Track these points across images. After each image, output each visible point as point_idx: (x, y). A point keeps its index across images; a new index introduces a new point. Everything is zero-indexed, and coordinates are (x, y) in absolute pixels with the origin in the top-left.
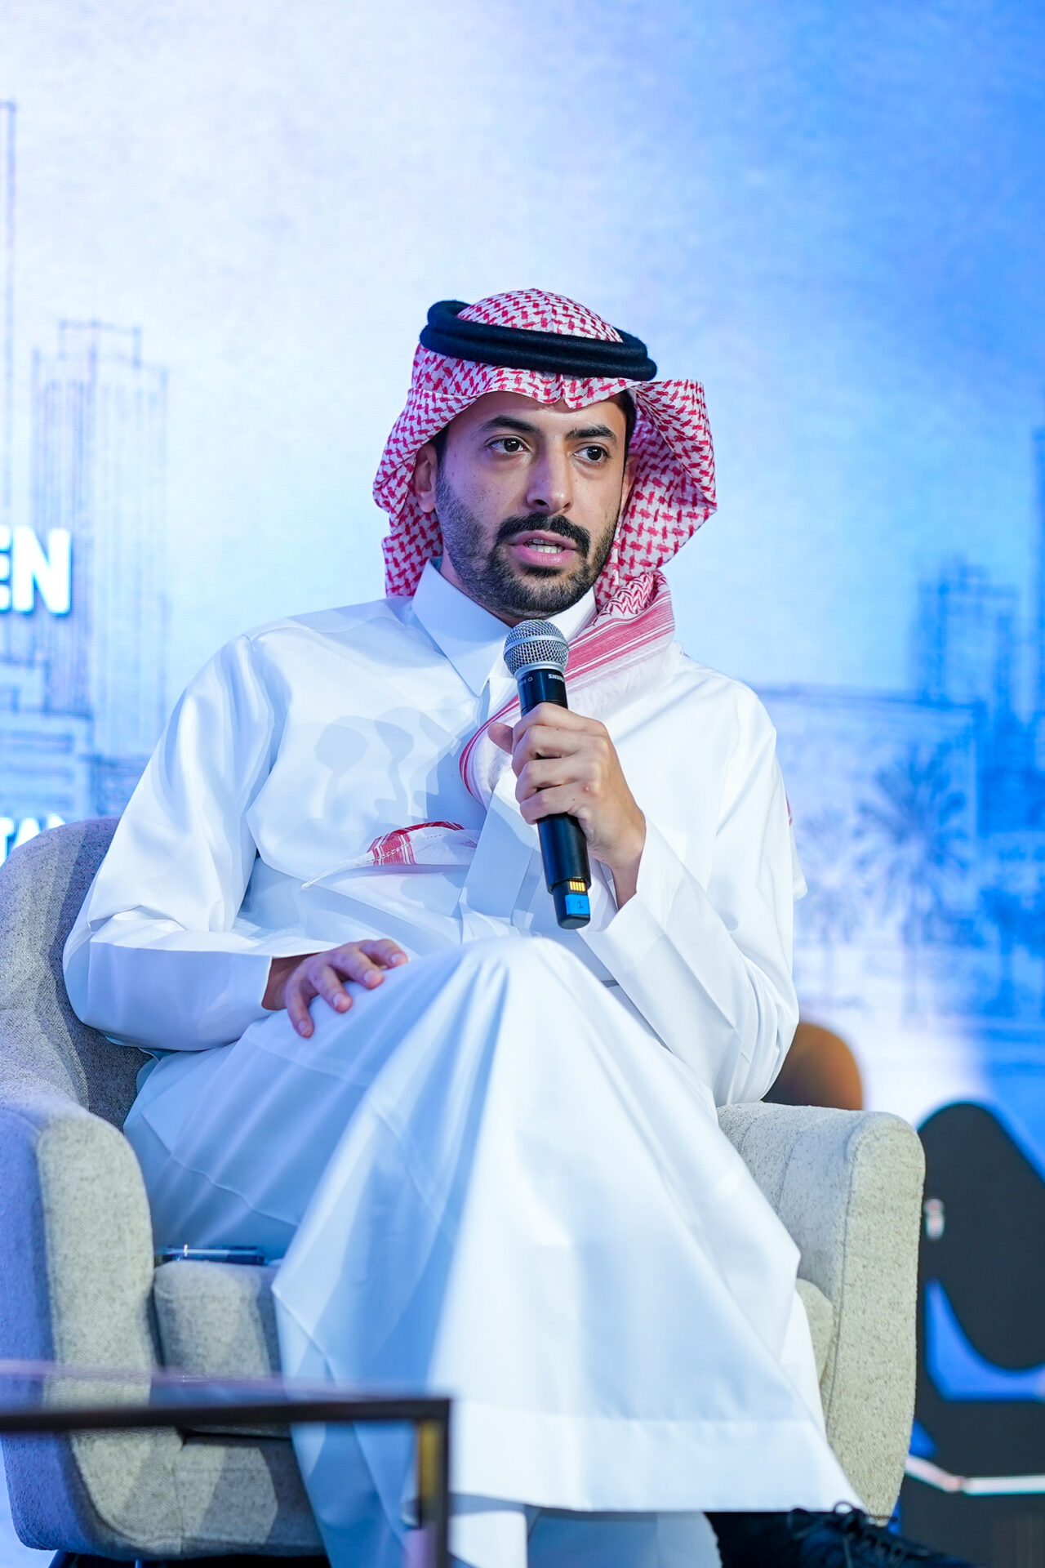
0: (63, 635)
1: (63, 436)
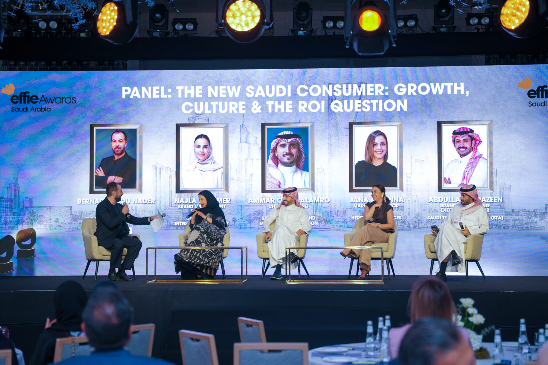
1: (502, 190)
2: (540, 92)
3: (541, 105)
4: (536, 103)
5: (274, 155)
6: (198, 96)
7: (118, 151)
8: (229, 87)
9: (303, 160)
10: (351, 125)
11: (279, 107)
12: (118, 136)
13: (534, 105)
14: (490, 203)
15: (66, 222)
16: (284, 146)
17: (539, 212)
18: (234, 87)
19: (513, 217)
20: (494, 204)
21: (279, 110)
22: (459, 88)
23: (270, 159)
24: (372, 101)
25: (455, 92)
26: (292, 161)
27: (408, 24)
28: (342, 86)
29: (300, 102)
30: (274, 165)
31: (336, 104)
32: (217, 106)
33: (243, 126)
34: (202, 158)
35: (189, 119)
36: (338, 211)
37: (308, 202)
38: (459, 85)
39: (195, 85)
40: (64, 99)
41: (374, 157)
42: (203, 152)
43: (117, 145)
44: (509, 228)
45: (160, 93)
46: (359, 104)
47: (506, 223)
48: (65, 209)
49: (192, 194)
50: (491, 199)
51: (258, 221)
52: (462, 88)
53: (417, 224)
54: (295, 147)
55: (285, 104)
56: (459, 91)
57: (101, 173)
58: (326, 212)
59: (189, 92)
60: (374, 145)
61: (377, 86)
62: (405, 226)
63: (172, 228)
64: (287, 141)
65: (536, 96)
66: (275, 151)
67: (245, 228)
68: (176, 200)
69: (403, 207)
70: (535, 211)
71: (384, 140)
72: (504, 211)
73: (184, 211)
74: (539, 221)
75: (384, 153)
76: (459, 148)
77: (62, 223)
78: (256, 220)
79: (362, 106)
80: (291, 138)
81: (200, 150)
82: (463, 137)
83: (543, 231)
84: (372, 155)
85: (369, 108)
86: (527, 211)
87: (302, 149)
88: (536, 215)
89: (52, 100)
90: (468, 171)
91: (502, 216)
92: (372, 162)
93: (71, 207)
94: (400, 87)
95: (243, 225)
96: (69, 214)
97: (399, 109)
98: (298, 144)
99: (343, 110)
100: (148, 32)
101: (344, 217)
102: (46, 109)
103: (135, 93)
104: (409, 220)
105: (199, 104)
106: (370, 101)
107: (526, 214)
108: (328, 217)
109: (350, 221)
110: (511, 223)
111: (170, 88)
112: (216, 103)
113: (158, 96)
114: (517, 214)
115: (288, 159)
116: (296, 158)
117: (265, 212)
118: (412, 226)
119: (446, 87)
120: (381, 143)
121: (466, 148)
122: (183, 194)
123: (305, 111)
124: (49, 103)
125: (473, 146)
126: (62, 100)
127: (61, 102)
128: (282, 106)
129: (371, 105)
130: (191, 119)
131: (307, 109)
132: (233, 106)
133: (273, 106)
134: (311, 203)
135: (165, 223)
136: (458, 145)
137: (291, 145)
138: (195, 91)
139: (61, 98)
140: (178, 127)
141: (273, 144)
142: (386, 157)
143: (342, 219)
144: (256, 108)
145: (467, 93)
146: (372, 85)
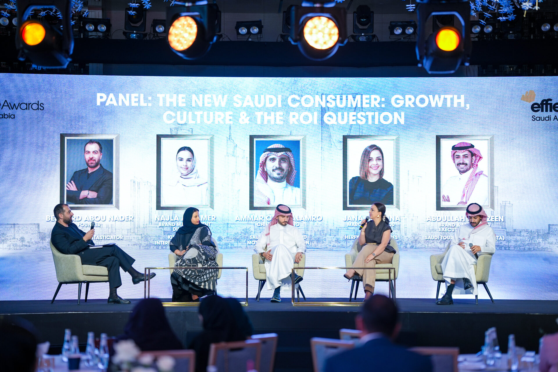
0: (503, 223)
1: (503, 209)
2: (544, 106)
3: (545, 119)
4: (539, 118)
5: (263, 169)
6: (180, 105)
7: (92, 163)
8: (214, 96)
9: (294, 176)
10: (345, 139)
11: (269, 118)
12: (93, 147)
13: (538, 119)
14: (490, 223)
15: (33, 241)
16: (273, 159)
17: (542, 232)
18: (220, 96)
19: (514, 237)
20: (495, 224)
21: (269, 121)
22: (459, 101)
23: (259, 174)
24: (367, 113)
25: (455, 105)
26: (282, 176)
27: (407, 31)
28: (336, 97)
29: (292, 114)
30: (264, 180)
31: (330, 116)
32: (202, 116)
33: (230, 138)
34: (185, 172)
35: (171, 129)
36: (331, 230)
37: (299, 220)
38: (459, 98)
39: (177, 93)
40: (30, 105)
41: (369, 172)
42: (186, 166)
43: (91, 157)
44: (511, 249)
45: (139, 100)
46: (354, 116)
47: (507, 244)
48: (31, 226)
49: (174, 211)
50: (492, 219)
51: (245, 240)
52: (462, 100)
53: (414, 244)
54: (285, 162)
55: (275, 115)
56: (459, 104)
57: (73, 188)
58: (318, 231)
59: (171, 100)
60: (369, 160)
61: (373, 97)
62: (401, 246)
63: (152, 247)
64: (277, 155)
65: (540, 110)
66: (264, 165)
67: (231, 248)
68: (156, 217)
69: (400, 226)
70: (538, 231)
71: (380, 155)
72: (505, 231)
73: (165, 229)
74: (542, 242)
75: (380, 169)
76: (459, 164)
77: (28, 242)
78: (243, 239)
79: (357, 119)
80: (281, 152)
81: (184, 163)
82: (463, 152)
83: (546, 252)
84: (367, 171)
85: (364, 120)
86: (530, 231)
87: (293, 164)
88: (538, 236)
89: (17, 105)
90: (467, 189)
91: (503, 236)
92: (367, 178)
93: (38, 225)
94: (397, 99)
95: (230, 244)
96: (37, 232)
97: (395, 123)
98: (289, 158)
99: (336, 122)
100: (124, 33)
101: (337, 236)
102: (9, 116)
103: (111, 100)
104: (405, 240)
105: (182, 114)
106: (365, 113)
107: (528, 235)
108: (320, 236)
109: (343, 241)
110: (512, 244)
111: (150, 95)
112: (201, 113)
113: (137, 104)
114: (519, 234)
115: (278, 174)
116: (287, 173)
117: (253, 231)
118: (408, 246)
119: (445, 99)
120: (377, 158)
121: (466, 164)
122: (164, 211)
123: (296, 123)
124: (12, 109)
125: (473, 162)
126: (28, 106)
127: (26, 108)
128: (272, 118)
129: (367, 117)
130: (173, 130)
131: (298, 120)
132: (219, 116)
133: (263, 117)
134: (302, 221)
135: (144, 242)
136: (457, 161)
137: (282, 159)
138: (177, 99)
139: (26, 104)
140: (159, 138)
141: (262, 158)
142: (381, 173)
143: (335, 238)
144: (244, 119)
145: (468, 105)
146: (368, 96)
